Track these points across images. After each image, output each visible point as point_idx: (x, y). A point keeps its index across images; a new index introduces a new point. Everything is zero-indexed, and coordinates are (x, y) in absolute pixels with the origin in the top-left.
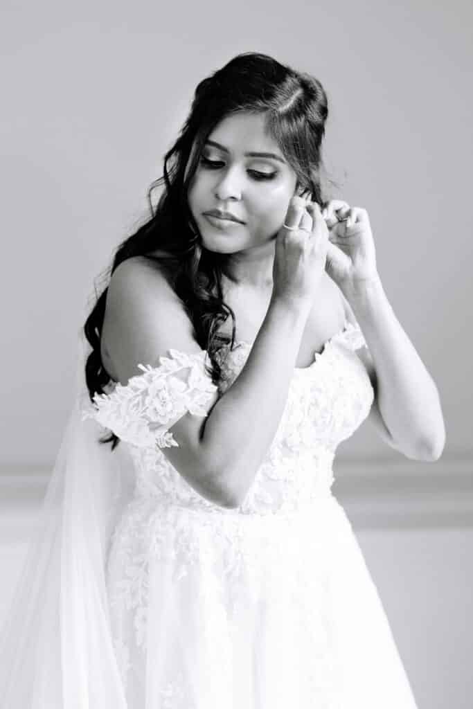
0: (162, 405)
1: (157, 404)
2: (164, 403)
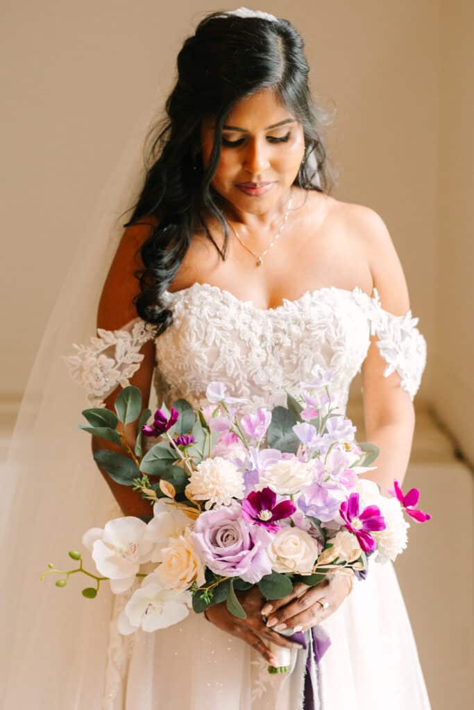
0: (96, 381)
1: (92, 379)
2: (98, 379)
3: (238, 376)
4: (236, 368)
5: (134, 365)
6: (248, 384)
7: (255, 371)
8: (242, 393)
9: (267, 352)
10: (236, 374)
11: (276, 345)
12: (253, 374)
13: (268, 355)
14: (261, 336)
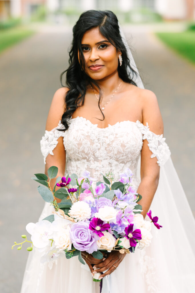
3: (89, 153)
4: (88, 150)
5: (54, 145)
6: (93, 157)
7: (96, 151)
8: (91, 160)
9: (100, 145)
10: (88, 152)
11: (104, 142)
12: (95, 153)
13: (101, 146)
14: (99, 139)
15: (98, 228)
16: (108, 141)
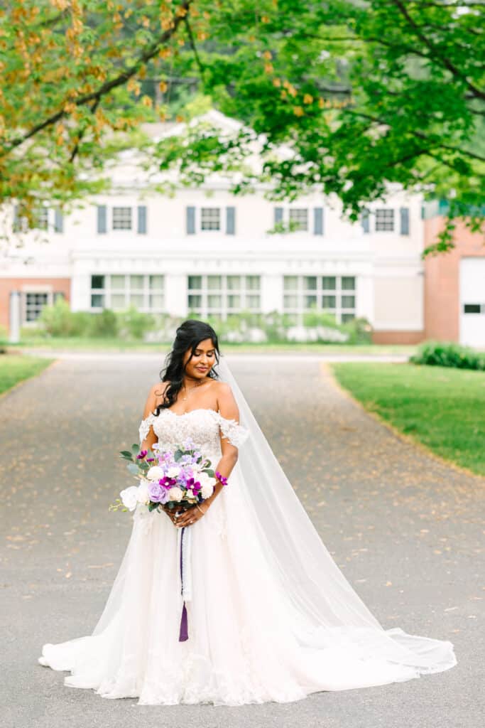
14: (177, 425)
15: (167, 484)
16: (183, 425)
